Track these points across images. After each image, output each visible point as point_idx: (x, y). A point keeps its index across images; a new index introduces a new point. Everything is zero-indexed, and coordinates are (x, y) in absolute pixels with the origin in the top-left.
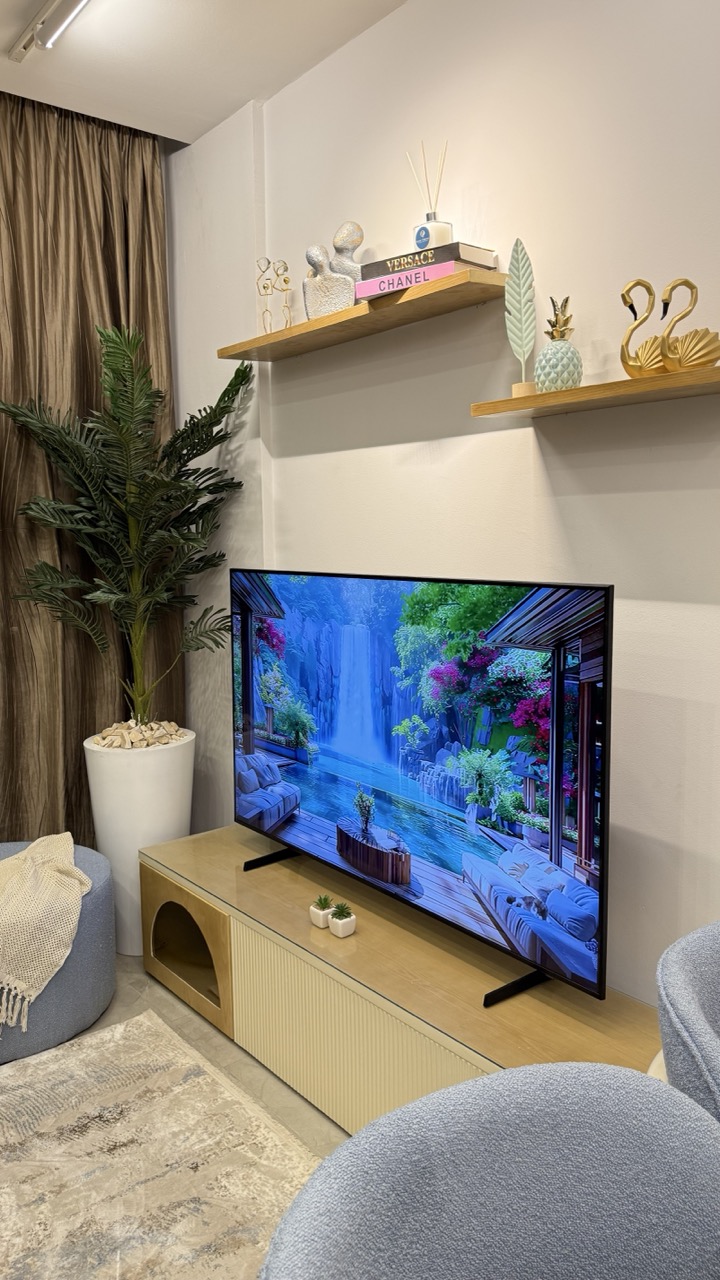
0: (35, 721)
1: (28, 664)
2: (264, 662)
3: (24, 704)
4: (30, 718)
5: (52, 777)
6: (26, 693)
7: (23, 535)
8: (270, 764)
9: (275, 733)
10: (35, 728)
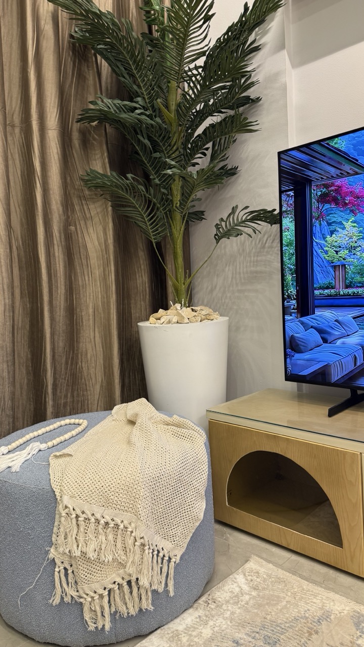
0: (91, 311)
1: (84, 262)
2: (329, 224)
3: (82, 296)
4: (87, 307)
5: (108, 359)
6: (83, 286)
7: (77, 145)
8: (340, 318)
9: (347, 287)
10: (91, 317)
